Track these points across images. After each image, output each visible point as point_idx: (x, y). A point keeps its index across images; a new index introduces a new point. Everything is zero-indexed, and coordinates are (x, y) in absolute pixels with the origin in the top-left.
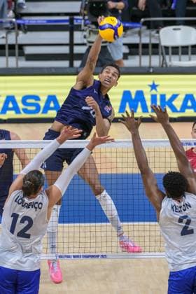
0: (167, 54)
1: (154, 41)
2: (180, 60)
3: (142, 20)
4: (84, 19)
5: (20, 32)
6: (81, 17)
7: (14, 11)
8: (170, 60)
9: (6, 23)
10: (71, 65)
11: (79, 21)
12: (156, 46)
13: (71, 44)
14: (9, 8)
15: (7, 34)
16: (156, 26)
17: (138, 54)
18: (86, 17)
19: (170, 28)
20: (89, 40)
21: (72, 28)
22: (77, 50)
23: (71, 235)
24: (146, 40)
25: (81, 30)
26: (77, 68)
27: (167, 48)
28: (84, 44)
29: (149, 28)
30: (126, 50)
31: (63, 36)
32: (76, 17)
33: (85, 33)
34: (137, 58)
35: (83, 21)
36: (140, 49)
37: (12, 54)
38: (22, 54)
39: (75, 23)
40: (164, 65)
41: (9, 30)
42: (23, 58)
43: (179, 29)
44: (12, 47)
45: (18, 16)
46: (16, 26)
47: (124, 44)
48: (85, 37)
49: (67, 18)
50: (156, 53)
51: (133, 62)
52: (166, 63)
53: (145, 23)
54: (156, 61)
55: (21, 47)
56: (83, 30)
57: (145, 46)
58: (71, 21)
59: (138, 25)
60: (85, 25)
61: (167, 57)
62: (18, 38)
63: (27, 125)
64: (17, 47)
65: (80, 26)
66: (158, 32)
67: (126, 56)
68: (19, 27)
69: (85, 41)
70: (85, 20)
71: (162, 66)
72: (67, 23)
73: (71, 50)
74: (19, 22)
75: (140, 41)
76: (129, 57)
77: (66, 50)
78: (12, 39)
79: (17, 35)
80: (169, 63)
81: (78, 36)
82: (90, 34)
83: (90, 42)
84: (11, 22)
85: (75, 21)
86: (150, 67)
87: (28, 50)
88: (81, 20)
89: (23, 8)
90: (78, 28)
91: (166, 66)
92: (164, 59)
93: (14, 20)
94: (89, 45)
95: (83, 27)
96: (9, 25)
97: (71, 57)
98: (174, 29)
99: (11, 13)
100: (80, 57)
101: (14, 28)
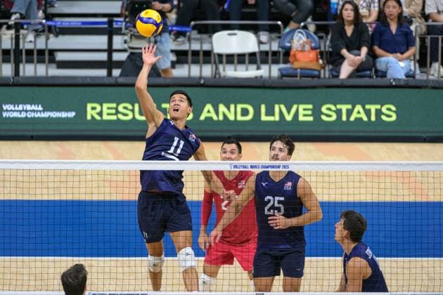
0: (221, 62)
1: (206, 47)
2: (235, 70)
3: (193, 23)
4: (125, 21)
5: (51, 36)
6: (122, 19)
7: (45, 12)
8: (224, 70)
9: (35, 24)
10: (110, 74)
11: (120, 23)
12: (208, 54)
13: (110, 50)
14: (39, 8)
15: (36, 36)
17: (186, 62)
18: (127, 20)
19: (225, 33)
20: (131, 45)
21: (111, 32)
22: (117, 57)
23: (107, 270)
24: (196, 46)
25: (121, 34)
26: (116, 78)
27: (220, 56)
28: (124, 51)
29: (200, 32)
30: (173, 58)
31: (101, 41)
32: (116, 19)
33: (126, 38)
34: (186, 67)
35: (124, 24)
36: (190, 57)
37: (41, 61)
38: (52, 60)
39: (115, 26)
40: (217, 76)
41: (38, 33)
42: (54, 65)
43: (235, 34)
44: (41, 52)
45: (49, 17)
46: (46, 29)
47: (172, 51)
48: (125, 42)
49: (105, 20)
50: (207, 62)
51: (181, 72)
52: (219, 74)
53: (195, 28)
54: (207, 71)
55: (52, 52)
56: (124, 34)
57: (195, 53)
58: (110, 23)
59: (188, 29)
60: (126, 29)
61: (221, 67)
62: (49, 41)
63: (58, 143)
64: (47, 53)
65: (121, 29)
66: (211, 37)
67: (173, 65)
68: (50, 30)
69: (126, 46)
70: (127, 23)
71: (215, 77)
72: (106, 26)
73: (110, 56)
74: (50, 23)
75: (190, 46)
76: (177, 66)
77: (103, 57)
78: (41, 44)
79: (47, 39)
80: (223, 74)
81: (118, 41)
82: (131, 38)
83: (131, 48)
84: (41, 23)
85: (114, 23)
86: (201, 78)
87: (60, 57)
88: (122, 22)
90: (118, 32)
91: (220, 77)
92: (217, 69)
93: (44, 21)
94: (130, 51)
95: (124, 31)
97: (109, 65)
98: (229, 34)
99: (41, 14)
100: (119, 64)
101: (43, 31)
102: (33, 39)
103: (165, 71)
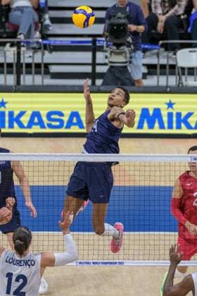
0: (183, 74)
1: (171, 62)
2: (195, 80)
3: (161, 42)
4: (106, 40)
5: (46, 52)
6: (103, 39)
7: (41, 32)
8: (186, 80)
10: (94, 83)
11: (102, 42)
12: (173, 67)
13: (94, 64)
14: (36, 29)
15: (34, 53)
16: (173, 48)
17: (155, 74)
18: (108, 39)
19: (186, 50)
20: (111, 60)
21: (95, 49)
22: (99, 69)
23: (91, 242)
24: (163, 61)
25: (103, 51)
26: (99, 86)
27: (183, 69)
28: (105, 64)
29: (167, 49)
30: (145, 70)
31: (86, 57)
32: (98, 39)
33: (108, 54)
34: (155, 78)
35: (105, 43)
36: (158, 70)
37: (38, 73)
38: (47, 72)
39: (98, 44)
40: (180, 85)
41: (35, 50)
42: (49, 76)
43: (195, 51)
44: (38, 66)
45: (44, 37)
46: (42, 45)
47: (144, 65)
48: (106, 57)
49: (90, 39)
50: (173, 74)
51: (151, 81)
52: (182, 83)
53: (162, 46)
54: (172, 81)
55: (47, 66)
56: (106, 51)
57: (163, 67)
58: (94, 42)
59: (157, 47)
60: (107, 47)
61: (183, 78)
62: (44, 57)
63: (52, 139)
64: (42, 66)
65: (102, 47)
66: (175, 54)
67: (145, 76)
68: (45, 47)
69: (107, 61)
70: (107, 42)
71: (179, 86)
72: (91, 44)
73: (94, 69)
74: (45, 42)
75: (158, 61)
76: (148, 77)
77: (88, 69)
78: (38, 58)
79: (43, 54)
80: (185, 84)
81: (100, 57)
82: (111, 54)
83: (111, 62)
84: (38, 42)
85: (97, 42)
86: (167, 87)
87: (53, 69)
88: (103, 41)
89: (49, 30)
90: (101, 49)
91: (182, 86)
92: (180, 79)
93: (40, 40)
94: (110, 64)
95: (105, 48)
96: (35, 45)
97: (93, 76)
98: (191, 51)
99: (38, 34)
100: (101, 75)
101: (40, 48)
102: (31, 55)
103: (138, 81)
